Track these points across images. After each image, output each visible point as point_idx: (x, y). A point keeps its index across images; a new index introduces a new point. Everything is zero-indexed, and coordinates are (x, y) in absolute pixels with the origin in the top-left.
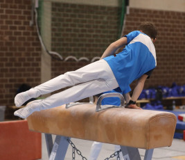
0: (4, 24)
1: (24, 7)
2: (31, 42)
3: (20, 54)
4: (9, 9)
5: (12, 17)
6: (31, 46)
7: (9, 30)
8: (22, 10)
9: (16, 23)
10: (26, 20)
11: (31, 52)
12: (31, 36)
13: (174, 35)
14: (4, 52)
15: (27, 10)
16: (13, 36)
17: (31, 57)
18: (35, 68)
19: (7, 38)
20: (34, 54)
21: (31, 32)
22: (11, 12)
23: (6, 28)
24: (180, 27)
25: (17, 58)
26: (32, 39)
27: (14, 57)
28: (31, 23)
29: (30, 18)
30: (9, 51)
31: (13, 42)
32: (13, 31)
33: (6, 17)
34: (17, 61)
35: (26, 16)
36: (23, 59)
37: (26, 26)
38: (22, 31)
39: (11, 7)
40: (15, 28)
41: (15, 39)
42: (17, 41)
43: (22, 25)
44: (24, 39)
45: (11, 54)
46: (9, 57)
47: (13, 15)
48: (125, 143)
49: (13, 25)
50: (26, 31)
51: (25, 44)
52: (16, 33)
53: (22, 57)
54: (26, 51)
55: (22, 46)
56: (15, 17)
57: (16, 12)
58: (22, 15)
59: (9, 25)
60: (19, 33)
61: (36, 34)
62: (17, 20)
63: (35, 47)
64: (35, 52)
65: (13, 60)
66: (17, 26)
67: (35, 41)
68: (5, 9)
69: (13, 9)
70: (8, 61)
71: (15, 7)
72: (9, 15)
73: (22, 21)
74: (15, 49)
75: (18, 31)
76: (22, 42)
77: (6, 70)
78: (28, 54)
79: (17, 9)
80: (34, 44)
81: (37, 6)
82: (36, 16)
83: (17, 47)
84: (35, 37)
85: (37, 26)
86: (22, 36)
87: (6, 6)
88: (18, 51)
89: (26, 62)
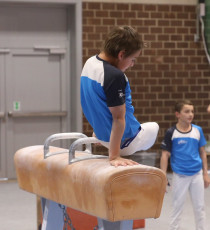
0: (157, 41)
1: (186, 17)
2: (196, 64)
3: (180, 82)
4: (163, 19)
5: (167, 30)
6: (197, 70)
7: (163, 48)
8: (183, 20)
9: (174, 38)
10: (189, 34)
11: (197, 78)
12: (196, 56)
14: (157, 79)
15: (189, 19)
16: (170, 56)
17: (197, 85)
18: (203, 100)
19: (160, 59)
20: (201, 81)
21: (196, 50)
22: (166, 23)
23: (159, 45)
25: (176, 86)
26: (199, 60)
27: (171, 85)
28: (196, 37)
29: (194, 31)
30: (163, 78)
31: (170, 65)
32: (170, 49)
33: (159, 30)
34: (176, 91)
35: (189, 28)
36: (186, 89)
37: (189, 42)
38: (183, 49)
39: (166, 16)
40: (172, 45)
41: (172, 60)
42: (176, 63)
43: (183, 41)
44: (186, 60)
45: (167, 82)
46: (163, 86)
47: (170, 27)
49: (170, 41)
50: (189, 49)
51: (188, 67)
52: (174, 53)
53: (184, 85)
54: (189, 77)
55: (183, 70)
56: (172, 31)
57: (174, 23)
58: (183, 27)
59: (163, 42)
60: (179, 53)
61: (203, 53)
62: (176, 34)
63: (202, 71)
64: (203, 77)
65: (169, 89)
66: (176, 42)
67: (202, 63)
68: (157, 20)
69: (170, 20)
70: (163, 91)
71: (172, 16)
72: (163, 27)
73: (183, 35)
74: (173, 75)
75: (176, 49)
76: (183, 64)
77: (160, 104)
78: (192, 81)
79: (176, 19)
80: (200, 67)
81: (202, 13)
82: (203, 27)
83: (176, 71)
84: (202, 57)
85: (204, 42)
86: (183, 56)
87: (159, 16)
88: (176, 78)
89: (190, 92)
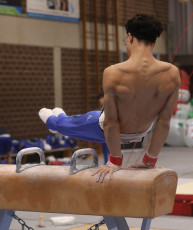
13: (7, 74)
24: (14, 63)
48: (116, 212)
